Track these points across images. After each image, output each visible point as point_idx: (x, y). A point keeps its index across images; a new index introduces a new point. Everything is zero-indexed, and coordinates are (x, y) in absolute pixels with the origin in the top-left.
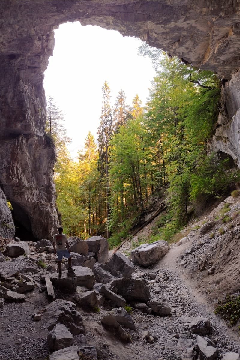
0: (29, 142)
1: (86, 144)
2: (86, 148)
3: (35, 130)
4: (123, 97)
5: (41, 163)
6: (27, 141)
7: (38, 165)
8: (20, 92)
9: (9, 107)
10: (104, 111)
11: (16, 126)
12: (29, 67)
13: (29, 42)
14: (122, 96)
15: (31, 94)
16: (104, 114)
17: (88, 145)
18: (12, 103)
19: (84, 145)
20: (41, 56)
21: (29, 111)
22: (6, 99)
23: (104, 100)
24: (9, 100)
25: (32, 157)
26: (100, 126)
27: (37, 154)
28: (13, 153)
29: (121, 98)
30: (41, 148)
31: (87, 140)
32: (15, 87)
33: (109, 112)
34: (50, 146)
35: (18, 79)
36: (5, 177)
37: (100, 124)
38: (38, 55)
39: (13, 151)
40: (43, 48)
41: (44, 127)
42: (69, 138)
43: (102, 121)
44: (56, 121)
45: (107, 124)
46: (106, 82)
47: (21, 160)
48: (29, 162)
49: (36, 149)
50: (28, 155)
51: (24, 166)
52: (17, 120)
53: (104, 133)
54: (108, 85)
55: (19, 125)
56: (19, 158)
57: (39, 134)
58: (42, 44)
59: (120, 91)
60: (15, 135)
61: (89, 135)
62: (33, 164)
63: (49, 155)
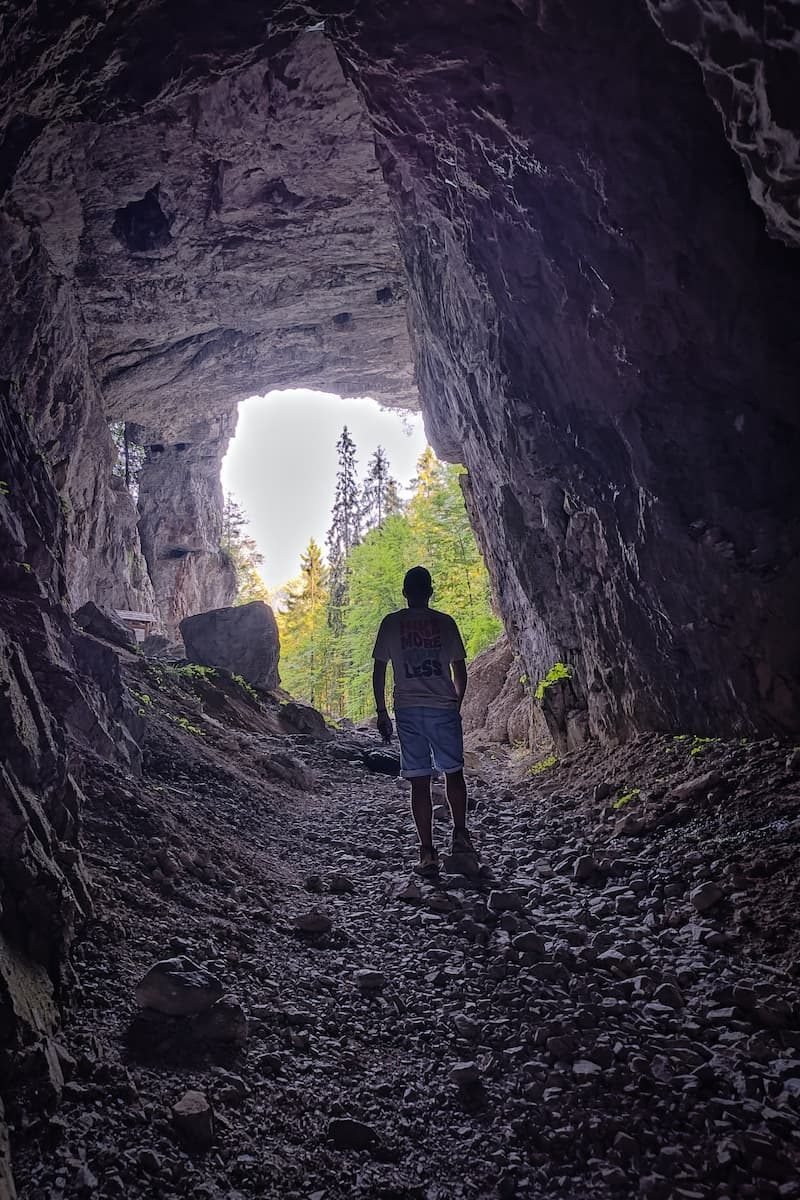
0: (198, 562)
1: (303, 567)
2: (304, 577)
3: (207, 544)
4: (382, 463)
5: (214, 595)
6: (195, 561)
7: (209, 598)
8: (190, 494)
9: (175, 514)
10: (342, 495)
11: (182, 540)
12: (202, 458)
13: (204, 428)
14: (380, 461)
15: (202, 492)
16: (341, 500)
17: (308, 570)
18: (179, 509)
19: (300, 572)
20: (219, 443)
21: (200, 519)
22: (171, 503)
23: (342, 469)
24: (175, 506)
25: (201, 586)
26: (333, 528)
27: (209, 581)
28: (178, 579)
29: (378, 465)
30: (214, 572)
31: (307, 560)
32: (184, 488)
33: (352, 495)
34: (228, 568)
35: (188, 476)
36: (167, 612)
37: (333, 523)
38: (215, 442)
39: (178, 575)
40: (222, 432)
41: (219, 540)
42: (260, 556)
43: (337, 515)
44: (238, 527)
45: (347, 522)
46: (345, 430)
47: (187, 589)
48: (198, 593)
49: (207, 573)
50: (196, 581)
51: (191, 598)
52: (184, 531)
53: (342, 543)
54: (349, 437)
55: (186, 539)
56: (185, 586)
57: (212, 550)
58: (221, 426)
59: (376, 450)
60: (178, 553)
61: (312, 547)
62: (202, 595)
63: (226, 581)
